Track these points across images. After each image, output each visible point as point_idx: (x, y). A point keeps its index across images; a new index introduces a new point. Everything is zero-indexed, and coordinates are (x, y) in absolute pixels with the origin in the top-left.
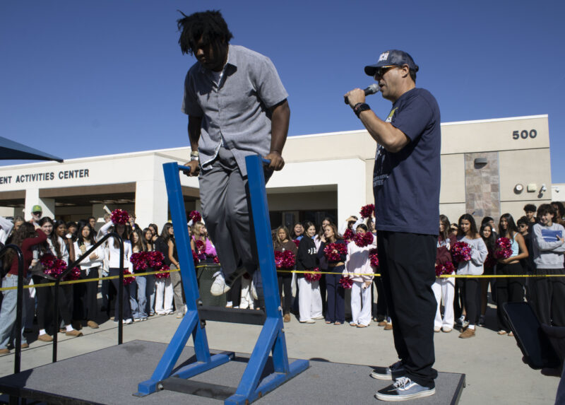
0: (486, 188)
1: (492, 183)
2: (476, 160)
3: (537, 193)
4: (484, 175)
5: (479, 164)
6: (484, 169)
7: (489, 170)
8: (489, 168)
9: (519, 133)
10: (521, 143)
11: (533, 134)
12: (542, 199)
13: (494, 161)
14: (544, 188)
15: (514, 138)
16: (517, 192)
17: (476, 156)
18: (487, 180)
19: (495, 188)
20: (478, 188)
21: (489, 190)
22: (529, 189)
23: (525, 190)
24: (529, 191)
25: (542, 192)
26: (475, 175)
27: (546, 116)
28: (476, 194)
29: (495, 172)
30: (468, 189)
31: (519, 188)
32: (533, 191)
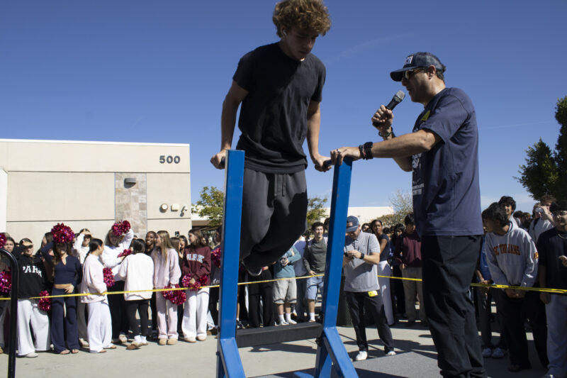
0: (135, 207)
1: (140, 202)
2: (125, 180)
3: (179, 212)
4: (133, 194)
5: (129, 184)
6: (133, 188)
7: (137, 190)
8: (137, 188)
9: (166, 158)
10: (166, 167)
11: (177, 160)
12: (184, 217)
13: (143, 182)
14: (186, 208)
15: (161, 162)
16: (162, 210)
17: (126, 176)
18: (136, 199)
19: (143, 207)
20: (127, 206)
21: (137, 207)
22: (173, 209)
23: (169, 209)
24: (172, 211)
25: (184, 211)
26: (125, 194)
27: (188, 145)
28: (125, 212)
29: (143, 192)
30: (117, 207)
31: (164, 207)
32: (176, 211)
